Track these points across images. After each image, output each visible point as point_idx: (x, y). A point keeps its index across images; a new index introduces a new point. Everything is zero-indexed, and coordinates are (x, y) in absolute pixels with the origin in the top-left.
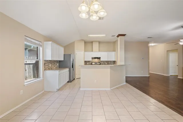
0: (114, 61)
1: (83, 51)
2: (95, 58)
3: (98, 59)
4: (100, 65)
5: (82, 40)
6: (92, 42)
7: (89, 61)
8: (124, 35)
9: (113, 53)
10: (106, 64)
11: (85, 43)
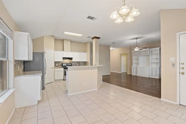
0: (85, 62)
1: (53, 50)
2: (67, 58)
3: (70, 60)
4: (71, 66)
5: (53, 36)
6: (63, 40)
7: (59, 62)
8: (99, 38)
9: (85, 54)
10: (78, 65)
11: (56, 40)
